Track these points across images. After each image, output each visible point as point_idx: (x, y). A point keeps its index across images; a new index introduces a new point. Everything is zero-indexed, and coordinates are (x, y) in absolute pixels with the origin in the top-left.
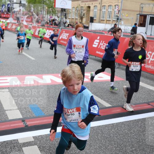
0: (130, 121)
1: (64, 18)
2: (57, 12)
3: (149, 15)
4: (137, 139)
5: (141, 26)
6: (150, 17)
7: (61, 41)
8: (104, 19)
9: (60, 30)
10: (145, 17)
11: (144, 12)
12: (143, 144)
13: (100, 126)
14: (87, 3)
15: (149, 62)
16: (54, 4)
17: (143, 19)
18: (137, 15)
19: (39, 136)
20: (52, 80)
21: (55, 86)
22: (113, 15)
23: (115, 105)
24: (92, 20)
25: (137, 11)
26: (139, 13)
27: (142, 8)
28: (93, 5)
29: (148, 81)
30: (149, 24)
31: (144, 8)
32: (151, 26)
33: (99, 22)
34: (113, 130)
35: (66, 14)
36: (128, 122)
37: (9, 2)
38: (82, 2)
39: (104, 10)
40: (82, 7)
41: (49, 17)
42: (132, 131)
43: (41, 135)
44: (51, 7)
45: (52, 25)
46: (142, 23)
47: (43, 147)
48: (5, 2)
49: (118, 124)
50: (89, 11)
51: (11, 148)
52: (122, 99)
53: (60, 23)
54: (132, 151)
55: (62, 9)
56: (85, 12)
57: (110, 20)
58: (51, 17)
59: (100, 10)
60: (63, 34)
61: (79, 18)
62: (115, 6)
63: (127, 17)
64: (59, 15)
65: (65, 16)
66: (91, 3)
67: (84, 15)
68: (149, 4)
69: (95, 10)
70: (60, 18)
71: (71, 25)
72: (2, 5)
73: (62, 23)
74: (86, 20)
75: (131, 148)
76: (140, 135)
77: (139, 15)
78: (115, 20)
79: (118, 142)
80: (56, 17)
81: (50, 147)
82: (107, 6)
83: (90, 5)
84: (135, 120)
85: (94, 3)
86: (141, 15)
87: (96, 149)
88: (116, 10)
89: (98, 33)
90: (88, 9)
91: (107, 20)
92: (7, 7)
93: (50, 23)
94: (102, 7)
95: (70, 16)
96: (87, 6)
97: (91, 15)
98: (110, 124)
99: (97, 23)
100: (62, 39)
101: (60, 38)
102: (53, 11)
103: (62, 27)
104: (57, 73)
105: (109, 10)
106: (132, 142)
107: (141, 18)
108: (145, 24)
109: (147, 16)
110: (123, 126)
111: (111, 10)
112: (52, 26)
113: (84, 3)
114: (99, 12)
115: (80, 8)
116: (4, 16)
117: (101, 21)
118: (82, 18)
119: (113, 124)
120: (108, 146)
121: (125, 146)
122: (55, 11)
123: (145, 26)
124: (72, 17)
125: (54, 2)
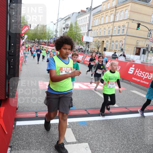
0: (131, 118)
1: (88, 48)
2: (83, 44)
3: (142, 48)
4: (136, 130)
5: (137, 55)
6: (143, 49)
7: (86, 62)
8: (113, 49)
9: (85, 55)
10: (140, 49)
11: (139, 46)
12: (141, 134)
13: (111, 119)
14: (102, 39)
15: (144, 79)
16: (82, 39)
17: (138, 50)
18: (135, 47)
19: (72, 122)
20: (80, 87)
21: (82, 90)
22: (118, 47)
23: (121, 106)
24: (105, 50)
25: (134, 45)
26: (135, 46)
27: (138, 43)
28: (106, 40)
29: (143, 91)
30: (143, 54)
31: (139, 43)
32: (144, 55)
33: (109, 51)
34: (120, 123)
35: (88, 45)
36: (130, 118)
37: (55, 37)
38: (99, 38)
39: (113, 44)
40: (99, 41)
41: (78, 47)
42: (133, 125)
43: (73, 122)
44: (80, 41)
45: (80, 51)
46: (137, 53)
47: (75, 130)
48: (53, 37)
49: (123, 119)
50: (103, 44)
51: (55, 128)
52: (126, 102)
53: (85, 50)
54: (133, 139)
55: (87, 42)
56: (101, 44)
57: (116, 50)
58: (79, 47)
59: (111, 44)
60: (87, 58)
61: (96, 48)
62: (120, 41)
63: (128, 48)
64: (84, 45)
65: (88, 46)
66: (105, 39)
67: (100, 46)
68: (142, 41)
69: (107, 44)
70: (85, 47)
71: (91, 52)
72: (50, 38)
73: (86, 51)
74: (101, 49)
75: (133, 137)
76: (138, 128)
77: (136, 48)
78: (119, 50)
79: (123, 131)
80: (82, 47)
81: (79, 130)
82: (115, 41)
83: (104, 40)
84: (135, 117)
85: (106, 39)
86: (137, 48)
87: (108, 135)
88: (120, 44)
89: (109, 58)
90: (103, 43)
91: (114, 50)
92: (53, 40)
93: (79, 50)
94: (112, 42)
95: (91, 47)
96: (102, 40)
97: (105, 46)
98: (118, 119)
99: (108, 51)
100: (86, 61)
101: (85, 60)
102: (81, 43)
103: (86, 53)
104: (82, 82)
105: (116, 44)
106: (133, 132)
107: (137, 50)
108: (140, 54)
109: (141, 49)
110: (126, 121)
111: (117, 44)
112: (80, 53)
113: (100, 39)
114: (109, 44)
115: (97, 42)
116: (51, 45)
117: (110, 51)
118: (98, 48)
119: (120, 119)
120: (117, 134)
121: (129, 135)
122: (82, 43)
123: (139, 55)
124: (93, 47)
125: (82, 37)
